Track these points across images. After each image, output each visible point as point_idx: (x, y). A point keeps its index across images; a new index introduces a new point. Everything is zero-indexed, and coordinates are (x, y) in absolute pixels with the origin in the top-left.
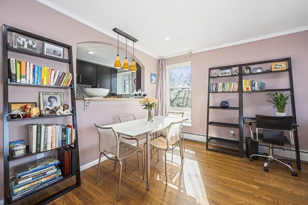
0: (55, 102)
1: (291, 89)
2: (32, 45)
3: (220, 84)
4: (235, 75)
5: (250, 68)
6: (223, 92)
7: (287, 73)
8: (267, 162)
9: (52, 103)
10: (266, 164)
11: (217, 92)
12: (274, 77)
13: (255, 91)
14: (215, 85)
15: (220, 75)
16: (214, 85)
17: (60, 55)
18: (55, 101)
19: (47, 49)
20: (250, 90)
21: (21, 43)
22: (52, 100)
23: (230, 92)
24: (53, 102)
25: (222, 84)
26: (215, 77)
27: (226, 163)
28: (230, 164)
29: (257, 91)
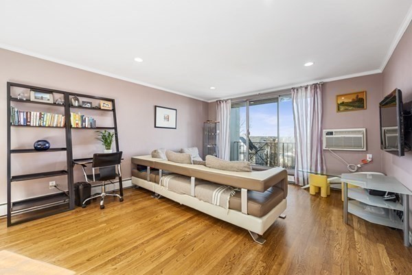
1: (115, 128)
3: (35, 113)
4: (59, 105)
5: (78, 100)
6: (40, 126)
7: (112, 112)
8: (102, 200)
10: (102, 203)
11: (27, 126)
12: (102, 115)
13: (85, 128)
14: (25, 114)
15: (32, 99)
16: (22, 114)
20: (80, 126)
23: (53, 127)
25: (38, 114)
26: (21, 101)
27: (59, 225)
28: (64, 223)
29: (87, 128)
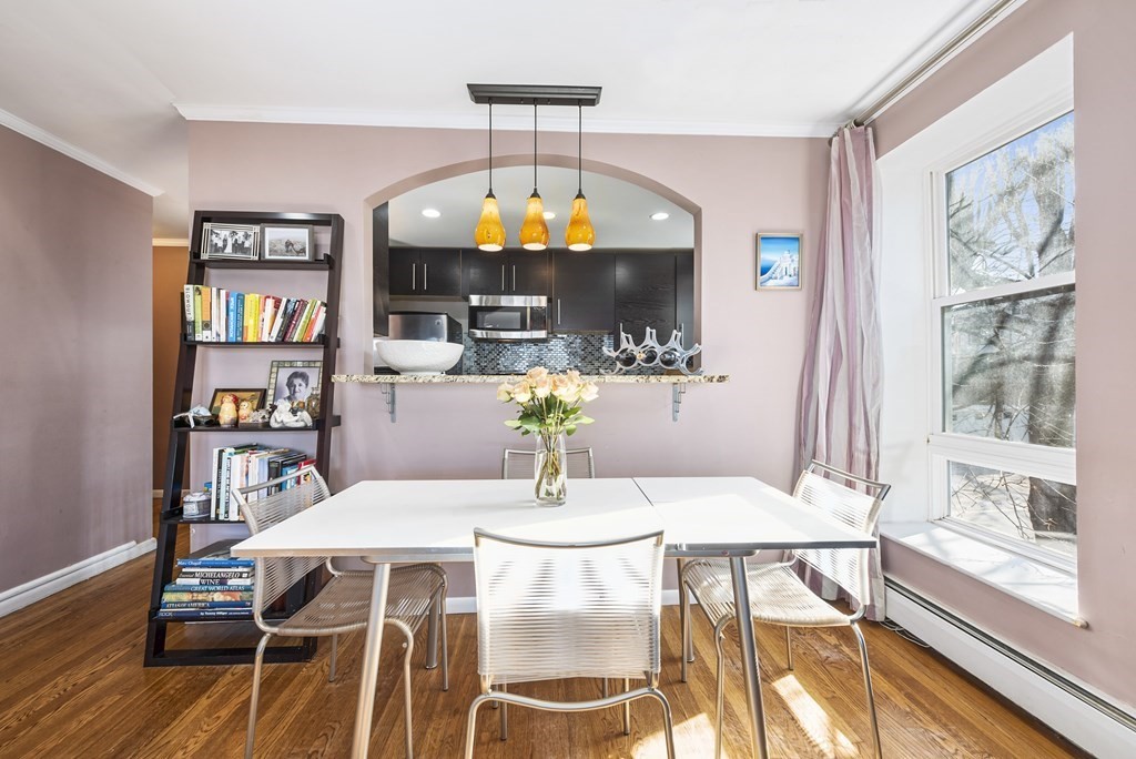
0: (301, 388)
2: (243, 243)
9: (295, 392)
17: (303, 251)
18: (304, 385)
19: (270, 243)
21: (220, 244)
22: (297, 381)
24: (297, 387)
